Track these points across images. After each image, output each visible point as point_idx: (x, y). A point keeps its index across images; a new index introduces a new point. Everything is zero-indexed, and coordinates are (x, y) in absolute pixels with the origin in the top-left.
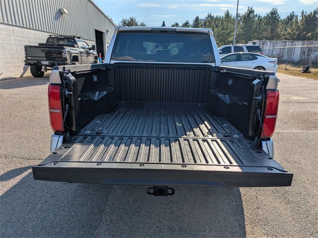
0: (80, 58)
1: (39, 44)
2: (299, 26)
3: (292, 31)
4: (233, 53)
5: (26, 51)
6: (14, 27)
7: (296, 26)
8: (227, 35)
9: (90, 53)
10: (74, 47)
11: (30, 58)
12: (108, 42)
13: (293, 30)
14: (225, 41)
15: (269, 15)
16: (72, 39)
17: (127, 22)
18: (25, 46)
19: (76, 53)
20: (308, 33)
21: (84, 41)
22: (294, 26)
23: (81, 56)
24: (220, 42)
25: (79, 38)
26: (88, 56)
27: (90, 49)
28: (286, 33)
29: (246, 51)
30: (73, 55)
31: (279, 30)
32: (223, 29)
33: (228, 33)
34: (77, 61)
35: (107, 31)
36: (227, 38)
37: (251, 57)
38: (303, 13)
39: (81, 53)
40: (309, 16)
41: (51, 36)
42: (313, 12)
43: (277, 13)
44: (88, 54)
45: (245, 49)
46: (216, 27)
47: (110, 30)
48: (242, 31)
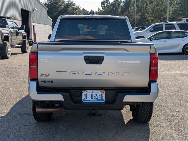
0: (10, 38)
4: (164, 30)
8: (162, 11)
9: (19, 33)
10: (5, 27)
12: (34, 21)
14: (161, 18)
16: (3, 20)
19: (7, 33)
21: (14, 21)
23: (11, 36)
24: (155, 18)
25: (9, 18)
26: (17, 36)
27: (19, 29)
29: (177, 29)
30: (4, 35)
32: (157, 5)
33: (164, 9)
34: (8, 41)
35: (33, 10)
36: (162, 15)
37: (181, 35)
39: (11, 33)
44: (17, 34)
45: (177, 27)
46: (150, 3)
47: (36, 8)
48: (178, 7)
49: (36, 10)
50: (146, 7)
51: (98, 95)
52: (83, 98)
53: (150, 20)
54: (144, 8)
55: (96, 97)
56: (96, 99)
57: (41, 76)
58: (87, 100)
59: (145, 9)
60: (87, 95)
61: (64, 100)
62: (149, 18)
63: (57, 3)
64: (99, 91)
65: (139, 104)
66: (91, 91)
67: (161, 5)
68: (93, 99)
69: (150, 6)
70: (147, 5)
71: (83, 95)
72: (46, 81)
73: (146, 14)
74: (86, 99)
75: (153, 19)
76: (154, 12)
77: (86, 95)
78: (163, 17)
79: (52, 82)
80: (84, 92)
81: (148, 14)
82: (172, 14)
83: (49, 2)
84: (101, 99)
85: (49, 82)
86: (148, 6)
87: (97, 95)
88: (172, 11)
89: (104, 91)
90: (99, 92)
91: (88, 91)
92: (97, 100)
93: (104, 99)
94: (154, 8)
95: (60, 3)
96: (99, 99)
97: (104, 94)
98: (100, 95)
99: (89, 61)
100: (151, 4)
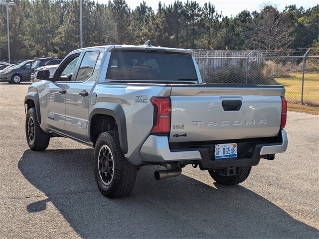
2: (157, 24)
3: (149, 31)
7: (153, 24)
8: (48, 32)
13: (151, 30)
15: (112, 5)
20: (171, 34)
22: (151, 24)
24: (37, 43)
28: (141, 34)
31: (130, 28)
36: (48, 38)
38: (160, 5)
40: (169, 10)
42: (173, 5)
43: (124, 3)
48: (74, 27)
50: (20, 23)
51: (230, 149)
52: (215, 155)
53: (29, 45)
54: (16, 24)
55: (229, 152)
56: (228, 154)
57: (174, 128)
58: (219, 157)
59: (20, 27)
60: (219, 150)
61: (201, 158)
62: (26, 43)
64: (231, 144)
66: (223, 145)
67: (46, 21)
68: (225, 155)
69: (26, 22)
70: (21, 20)
71: (216, 150)
72: (179, 135)
73: (20, 36)
74: (218, 155)
75: (33, 44)
76: (35, 33)
78: (51, 42)
79: (185, 135)
80: (217, 146)
81: (24, 34)
82: (65, 38)
84: (233, 154)
85: (182, 136)
86: (25, 22)
88: (65, 33)
89: (236, 144)
90: (230, 146)
91: (220, 145)
92: (230, 156)
93: (236, 153)
94: (35, 26)
96: (231, 154)
97: (236, 148)
98: (232, 149)
99: (228, 107)
100: (29, 19)
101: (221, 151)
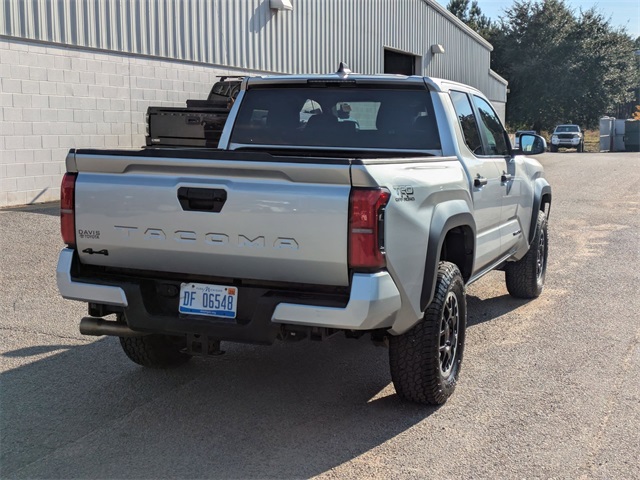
1: (188, 102)
5: (149, 121)
6: (133, 60)
11: (158, 140)
17: (531, 13)
18: (150, 108)
35: (433, 51)
41: (223, 78)
47: (440, 47)
49: (439, 52)
51: (221, 299)
52: (181, 304)
55: (216, 304)
56: (214, 309)
57: (82, 236)
58: (191, 310)
60: (194, 296)
61: (126, 303)
63: (542, 25)
64: (223, 287)
65: (316, 331)
66: (204, 286)
68: (208, 308)
71: (182, 294)
72: (94, 250)
74: (188, 307)
77: (190, 296)
79: (105, 253)
80: (185, 288)
83: (517, 24)
84: (227, 309)
85: (100, 252)
87: (218, 298)
89: (236, 289)
90: (221, 291)
91: (197, 285)
92: (218, 312)
93: (234, 310)
95: (554, 25)
96: (221, 309)
97: (235, 297)
98: (225, 299)
99: (190, 200)
101: (196, 299)
